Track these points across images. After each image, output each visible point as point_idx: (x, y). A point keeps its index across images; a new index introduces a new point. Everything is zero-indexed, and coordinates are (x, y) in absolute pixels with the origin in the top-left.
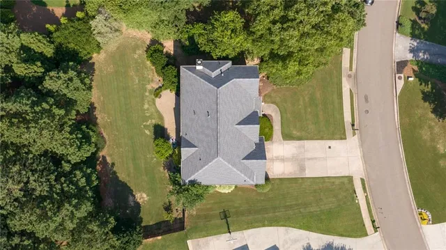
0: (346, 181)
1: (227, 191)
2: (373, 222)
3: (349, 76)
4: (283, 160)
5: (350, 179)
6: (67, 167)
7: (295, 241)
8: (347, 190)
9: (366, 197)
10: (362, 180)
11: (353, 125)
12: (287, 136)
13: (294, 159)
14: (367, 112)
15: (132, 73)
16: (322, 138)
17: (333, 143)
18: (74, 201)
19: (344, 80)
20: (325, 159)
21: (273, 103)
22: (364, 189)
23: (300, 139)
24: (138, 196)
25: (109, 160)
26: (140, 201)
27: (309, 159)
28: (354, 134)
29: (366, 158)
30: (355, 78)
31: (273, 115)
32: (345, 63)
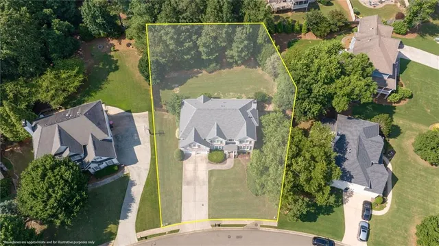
0: (178, 217)
1: (176, 134)
2: (146, 238)
3: (256, 225)
4: (195, 170)
5: (179, 221)
6: (194, 37)
7: (139, 175)
8: (171, 217)
9: (165, 233)
10: (178, 231)
11: (219, 225)
12: (211, 173)
13: (196, 178)
14: (229, 237)
15: (251, 87)
16: (209, 199)
17: (206, 208)
18: (175, 37)
19: (253, 220)
20: (195, 201)
21: (234, 165)
22: (171, 232)
23: (209, 182)
24: (178, 89)
25: (200, 75)
26: (175, 90)
27: (195, 189)
28: (212, 226)
29: (194, 235)
30: (255, 228)
31: (226, 165)
32: (266, 222)
